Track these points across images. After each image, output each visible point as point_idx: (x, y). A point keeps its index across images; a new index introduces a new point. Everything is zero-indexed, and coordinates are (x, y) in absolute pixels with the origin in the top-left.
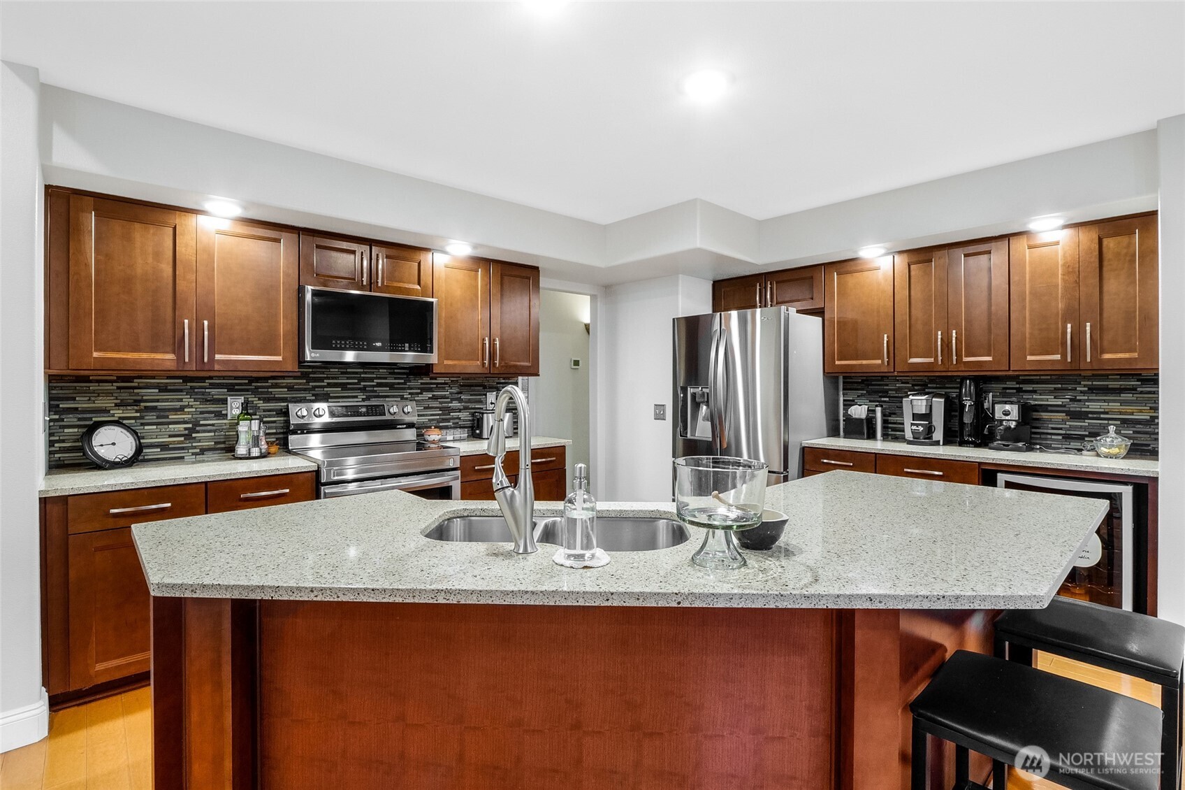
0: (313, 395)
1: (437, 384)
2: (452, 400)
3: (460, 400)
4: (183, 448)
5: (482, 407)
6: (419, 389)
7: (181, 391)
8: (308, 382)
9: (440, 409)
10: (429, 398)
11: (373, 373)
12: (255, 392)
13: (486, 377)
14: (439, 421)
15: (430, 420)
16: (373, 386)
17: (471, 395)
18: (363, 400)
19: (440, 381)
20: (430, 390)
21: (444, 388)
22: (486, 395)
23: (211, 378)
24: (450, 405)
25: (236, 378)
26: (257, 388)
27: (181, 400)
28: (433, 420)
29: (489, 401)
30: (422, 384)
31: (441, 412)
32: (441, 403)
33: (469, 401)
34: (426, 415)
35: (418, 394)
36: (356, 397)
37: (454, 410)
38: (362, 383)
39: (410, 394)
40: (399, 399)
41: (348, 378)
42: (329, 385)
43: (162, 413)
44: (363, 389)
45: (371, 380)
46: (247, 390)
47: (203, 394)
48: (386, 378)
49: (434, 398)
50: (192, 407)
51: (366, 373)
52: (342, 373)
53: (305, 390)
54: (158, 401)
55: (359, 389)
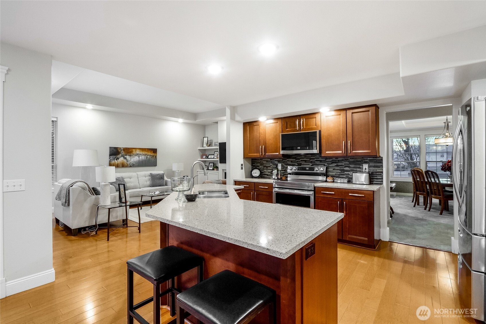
0: (297, 164)
1: (338, 160)
2: (346, 167)
3: (349, 167)
4: (270, 176)
5: (360, 170)
6: (331, 162)
7: (270, 162)
8: (296, 160)
9: (340, 170)
10: (335, 166)
11: (314, 157)
12: (284, 162)
13: (363, 158)
14: (339, 175)
15: (335, 174)
16: (315, 161)
17: (355, 165)
18: (311, 166)
19: (340, 159)
20: (336, 163)
21: (341, 162)
22: (363, 165)
23: (275, 159)
24: (344, 169)
25: (280, 159)
26: (284, 161)
27: (270, 164)
28: (337, 174)
29: (364, 168)
30: (332, 160)
31: (340, 171)
32: (340, 168)
33: (354, 168)
34: (334, 172)
35: (331, 164)
36: (309, 164)
37: (347, 171)
38: (311, 160)
39: (327, 164)
40: (323, 166)
41: (307, 159)
42: (301, 161)
43: (267, 167)
44: (311, 162)
45: (314, 159)
46: (282, 162)
47: (274, 163)
48: (319, 158)
49: (337, 166)
50: (272, 166)
51: (312, 157)
52: (305, 157)
53: (295, 162)
54: (266, 164)
55: (310, 162)
